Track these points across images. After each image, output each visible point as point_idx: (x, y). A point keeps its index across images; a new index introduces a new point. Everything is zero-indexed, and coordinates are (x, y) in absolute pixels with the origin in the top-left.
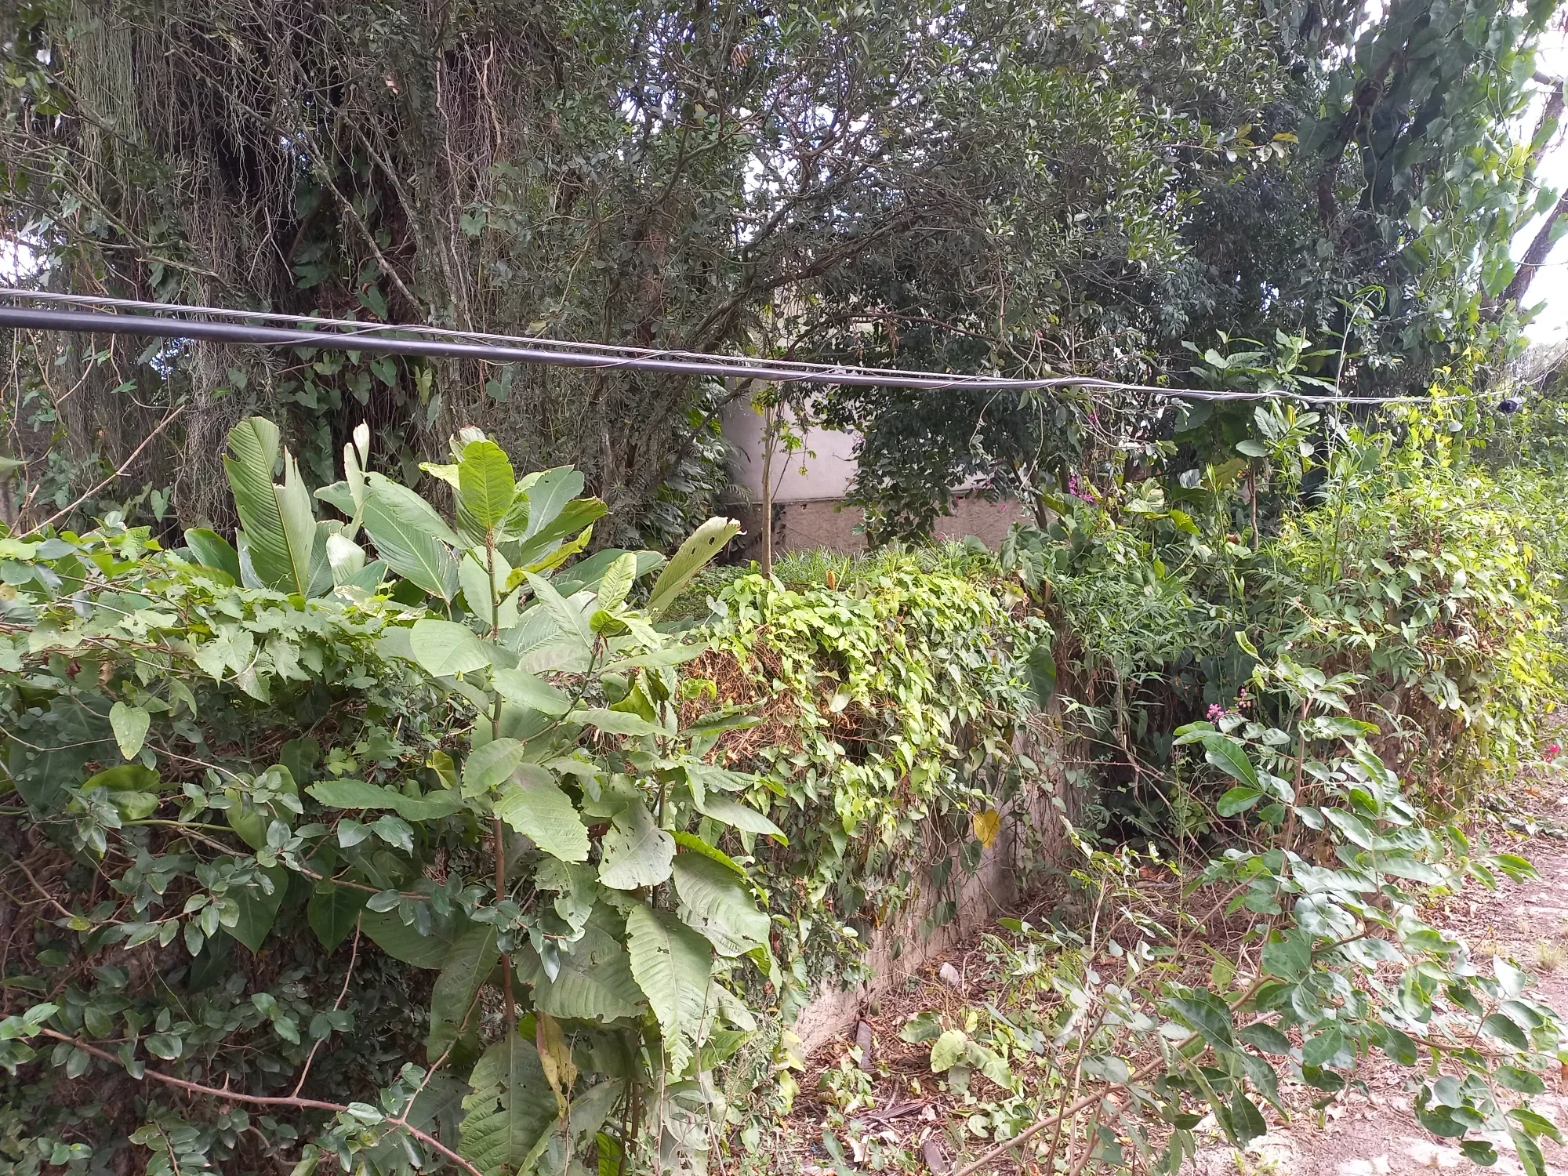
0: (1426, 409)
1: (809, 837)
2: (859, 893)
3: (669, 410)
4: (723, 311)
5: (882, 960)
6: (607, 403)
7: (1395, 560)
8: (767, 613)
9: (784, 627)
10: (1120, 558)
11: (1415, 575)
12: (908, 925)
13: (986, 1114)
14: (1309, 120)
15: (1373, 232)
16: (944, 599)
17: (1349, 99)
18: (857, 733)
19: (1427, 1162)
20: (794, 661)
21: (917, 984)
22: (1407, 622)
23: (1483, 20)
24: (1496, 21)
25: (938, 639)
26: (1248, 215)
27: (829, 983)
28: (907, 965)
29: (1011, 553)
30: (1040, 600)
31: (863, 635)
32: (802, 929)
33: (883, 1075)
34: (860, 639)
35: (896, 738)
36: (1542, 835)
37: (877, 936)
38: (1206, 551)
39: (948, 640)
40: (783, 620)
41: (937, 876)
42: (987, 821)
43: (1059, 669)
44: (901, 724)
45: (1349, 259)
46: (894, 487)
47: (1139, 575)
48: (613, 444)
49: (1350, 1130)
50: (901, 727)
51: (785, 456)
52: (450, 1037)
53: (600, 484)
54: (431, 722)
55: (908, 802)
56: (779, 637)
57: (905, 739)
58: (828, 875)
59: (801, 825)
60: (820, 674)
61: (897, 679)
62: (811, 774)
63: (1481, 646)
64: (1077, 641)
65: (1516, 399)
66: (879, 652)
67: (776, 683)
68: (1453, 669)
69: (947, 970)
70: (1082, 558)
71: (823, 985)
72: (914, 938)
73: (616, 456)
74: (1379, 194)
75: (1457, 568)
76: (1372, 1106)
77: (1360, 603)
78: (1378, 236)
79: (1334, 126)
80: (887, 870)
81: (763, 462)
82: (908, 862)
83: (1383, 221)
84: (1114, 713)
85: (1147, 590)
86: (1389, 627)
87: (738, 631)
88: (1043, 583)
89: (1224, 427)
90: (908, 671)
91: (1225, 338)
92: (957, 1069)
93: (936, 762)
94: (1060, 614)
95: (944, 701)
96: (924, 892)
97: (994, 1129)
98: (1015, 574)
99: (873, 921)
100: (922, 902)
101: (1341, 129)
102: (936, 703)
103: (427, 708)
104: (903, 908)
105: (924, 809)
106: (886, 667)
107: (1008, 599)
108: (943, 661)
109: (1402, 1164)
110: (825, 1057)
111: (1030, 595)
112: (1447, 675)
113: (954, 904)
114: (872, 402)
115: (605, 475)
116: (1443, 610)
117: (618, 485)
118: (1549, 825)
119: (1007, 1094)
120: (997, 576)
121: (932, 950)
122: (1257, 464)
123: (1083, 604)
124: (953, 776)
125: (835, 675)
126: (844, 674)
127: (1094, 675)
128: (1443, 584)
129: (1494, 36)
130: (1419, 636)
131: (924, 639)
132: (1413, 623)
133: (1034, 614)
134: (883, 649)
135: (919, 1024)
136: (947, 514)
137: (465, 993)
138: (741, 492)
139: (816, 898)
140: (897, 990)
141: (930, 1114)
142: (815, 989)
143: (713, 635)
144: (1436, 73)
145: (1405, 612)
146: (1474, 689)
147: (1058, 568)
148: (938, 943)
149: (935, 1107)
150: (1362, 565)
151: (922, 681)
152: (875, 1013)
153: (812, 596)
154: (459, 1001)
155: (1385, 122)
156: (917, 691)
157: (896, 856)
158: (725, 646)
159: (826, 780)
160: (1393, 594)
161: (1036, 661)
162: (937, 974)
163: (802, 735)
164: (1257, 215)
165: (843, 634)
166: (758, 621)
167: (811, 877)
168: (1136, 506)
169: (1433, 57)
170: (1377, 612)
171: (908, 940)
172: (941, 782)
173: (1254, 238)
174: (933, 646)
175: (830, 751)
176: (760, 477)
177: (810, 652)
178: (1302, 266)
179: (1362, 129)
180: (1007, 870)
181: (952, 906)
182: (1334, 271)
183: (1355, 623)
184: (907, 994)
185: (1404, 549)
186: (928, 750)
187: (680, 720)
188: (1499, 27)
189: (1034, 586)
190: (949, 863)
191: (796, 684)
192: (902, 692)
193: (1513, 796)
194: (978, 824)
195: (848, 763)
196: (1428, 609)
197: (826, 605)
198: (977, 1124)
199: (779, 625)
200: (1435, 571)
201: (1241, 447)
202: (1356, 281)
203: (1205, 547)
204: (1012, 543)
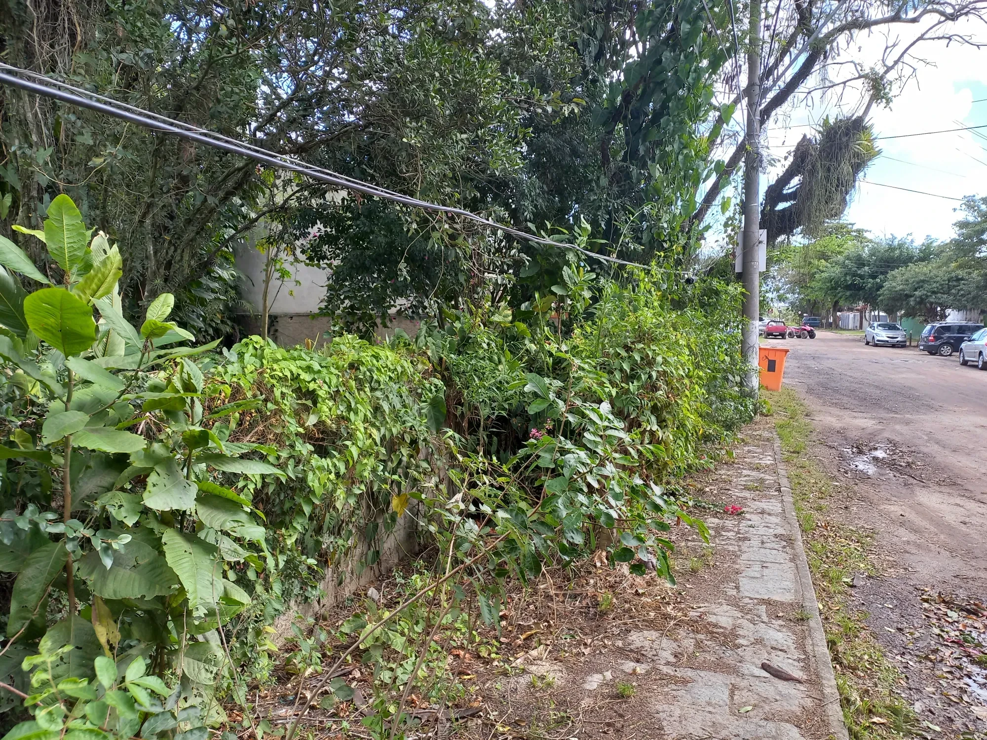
0: (648, 272)
1: (287, 505)
2: (318, 543)
3: (198, 233)
4: (239, 169)
5: (330, 587)
6: (153, 225)
7: (628, 349)
8: (265, 362)
9: (275, 370)
10: (485, 346)
11: (638, 358)
12: (348, 566)
13: (392, 669)
14: (598, 108)
15: (628, 176)
16: (381, 362)
17: (619, 98)
18: (323, 440)
19: (631, 672)
20: (282, 393)
21: (352, 600)
22: (633, 383)
23: (688, 66)
24: (693, 68)
25: (376, 386)
26: (564, 159)
27: (296, 601)
28: (347, 590)
29: (422, 338)
30: (439, 369)
31: (327, 380)
32: (280, 560)
33: (329, 654)
34: (325, 382)
35: (348, 443)
36: (695, 506)
37: (329, 572)
38: (533, 347)
39: (382, 386)
40: (275, 366)
41: (368, 534)
42: (400, 500)
43: (448, 411)
44: (351, 435)
45: (615, 189)
46: (352, 307)
47: (496, 358)
48: (155, 253)
49: (593, 660)
50: (351, 436)
51: (279, 282)
52: (25, 619)
53: (145, 280)
54: (15, 410)
55: (353, 483)
56: (272, 377)
57: (353, 444)
58: (299, 527)
59: (282, 498)
60: (299, 402)
61: (349, 408)
62: (291, 462)
63: (668, 397)
64: (460, 393)
65: (694, 278)
66: (338, 391)
67: (269, 405)
68: (655, 410)
69: (372, 592)
70: (464, 345)
71: (292, 603)
72: (352, 573)
73: (157, 261)
74: (632, 155)
75: (659, 354)
76: (605, 647)
77: (611, 372)
78: (630, 178)
79: (610, 113)
80: (337, 531)
81: (264, 285)
82: (351, 526)
83: (634, 170)
84: (478, 439)
85: (500, 367)
86: (623, 385)
87: (244, 372)
88: (441, 359)
89: (546, 277)
90: (356, 403)
91: (549, 226)
92: (375, 647)
93: (372, 459)
94: (450, 379)
95: (377, 424)
96: (360, 545)
97: (396, 678)
98: (425, 353)
99: (326, 562)
100: (358, 551)
101: (614, 115)
102: (373, 425)
103: (11, 399)
104: (346, 554)
105: (363, 487)
106: (342, 400)
107: (420, 366)
108: (378, 399)
109: (618, 673)
110: (292, 647)
111: (433, 366)
112: (652, 413)
113: (378, 552)
114: (339, 249)
115: (149, 274)
116: (650, 377)
117: (159, 281)
118: (699, 502)
119: (405, 657)
120: (414, 353)
121: (363, 581)
122: (562, 299)
123: (464, 372)
124: (382, 467)
125: (309, 403)
126: (315, 403)
127: (468, 415)
128: (651, 363)
129: (692, 75)
130: (638, 390)
131: (367, 385)
132: (635, 383)
133: (435, 377)
134: (341, 389)
135: (353, 621)
136: (385, 326)
137: (38, 587)
138: (247, 306)
139: (290, 542)
140: (340, 606)
141: (357, 674)
142: (286, 605)
143: (226, 372)
144: (664, 91)
145: (631, 377)
146: (665, 421)
147: (451, 350)
148: (367, 575)
149: (360, 670)
150: (611, 351)
151: (365, 410)
152: (325, 619)
153: (296, 354)
154: (34, 593)
155: (638, 113)
156: (361, 415)
157: (343, 522)
158: (235, 380)
159: (301, 467)
160: (626, 367)
161: (435, 404)
162: (366, 595)
163: (285, 438)
164: (569, 159)
165: (314, 380)
166: (258, 366)
167: (287, 529)
168: (496, 318)
169: (663, 82)
170: (618, 375)
171: (348, 575)
172: (374, 470)
173: (566, 172)
174: (373, 390)
175: (305, 449)
176: (261, 296)
177: (293, 387)
178: (592, 190)
179: (625, 117)
180: (413, 532)
181: (377, 553)
182: (608, 194)
183: (607, 382)
184: (345, 607)
185: (633, 343)
186: (368, 452)
187: (204, 409)
188: (695, 71)
189: (435, 360)
190: (376, 526)
191: (283, 406)
192: (352, 416)
193: (683, 488)
194: (395, 502)
195: (316, 456)
196: (643, 376)
197: (305, 360)
198: (386, 676)
199: (273, 370)
200: (647, 355)
201: (554, 289)
202: (619, 201)
203: (533, 345)
204: (424, 332)
